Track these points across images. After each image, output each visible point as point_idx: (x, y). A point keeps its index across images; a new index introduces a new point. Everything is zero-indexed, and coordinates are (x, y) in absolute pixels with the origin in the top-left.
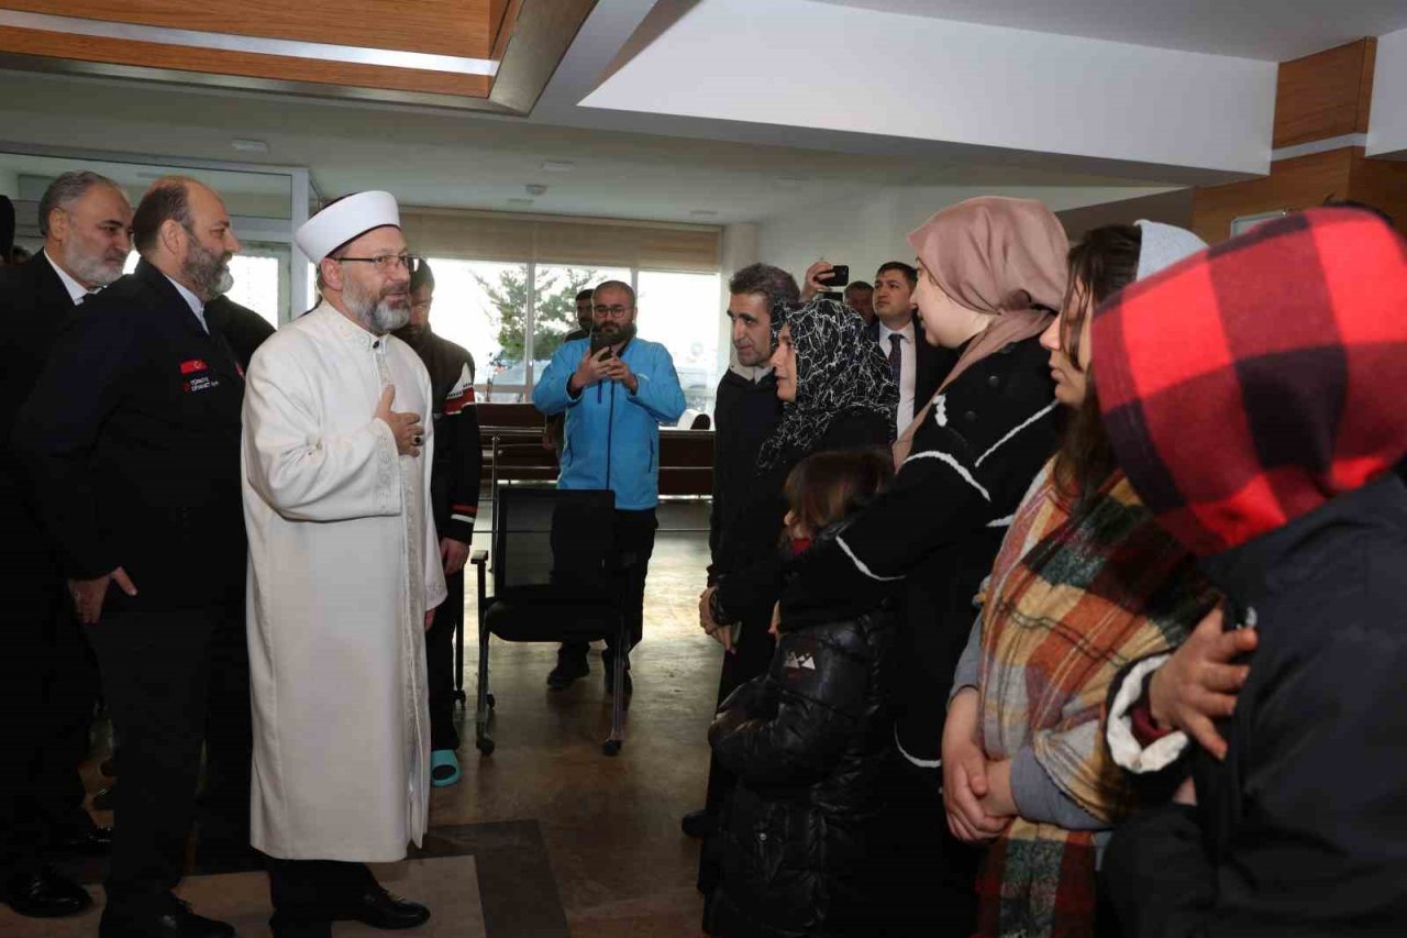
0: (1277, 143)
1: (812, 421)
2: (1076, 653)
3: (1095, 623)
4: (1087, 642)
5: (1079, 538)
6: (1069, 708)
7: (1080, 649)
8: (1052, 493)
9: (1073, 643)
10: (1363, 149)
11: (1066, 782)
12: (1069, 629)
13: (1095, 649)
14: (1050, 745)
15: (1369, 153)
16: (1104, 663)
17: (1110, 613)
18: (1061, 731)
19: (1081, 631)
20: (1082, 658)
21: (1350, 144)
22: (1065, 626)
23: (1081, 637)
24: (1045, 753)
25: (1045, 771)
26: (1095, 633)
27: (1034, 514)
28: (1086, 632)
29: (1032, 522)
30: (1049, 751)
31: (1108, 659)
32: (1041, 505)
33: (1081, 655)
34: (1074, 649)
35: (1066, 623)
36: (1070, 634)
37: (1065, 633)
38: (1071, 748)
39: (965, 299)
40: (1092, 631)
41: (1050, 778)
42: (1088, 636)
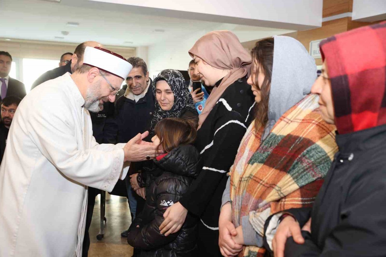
0: (324, 16)
1: (173, 114)
2: (260, 186)
3: (266, 175)
4: (264, 181)
5: (262, 148)
6: (261, 204)
7: (261, 184)
8: (254, 132)
9: (259, 182)
10: (351, 18)
11: (260, 230)
12: (257, 178)
13: (267, 183)
14: (255, 217)
15: (353, 19)
16: (272, 189)
17: (271, 171)
18: (258, 212)
19: (261, 179)
20: (262, 187)
21: (347, 16)
22: (255, 177)
23: (261, 180)
24: (252, 219)
25: (252, 226)
26: (266, 178)
27: (248, 140)
28: (263, 178)
29: (247, 143)
30: (253, 218)
31: (274, 188)
32: (251, 137)
33: (261, 186)
34: (259, 184)
35: (256, 176)
36: (257, 180)
37: (254, 179)
38: (261, 218)
39: (218, 66)
40: (265, 178)
41: (254, 229)
42: (264, 180)
